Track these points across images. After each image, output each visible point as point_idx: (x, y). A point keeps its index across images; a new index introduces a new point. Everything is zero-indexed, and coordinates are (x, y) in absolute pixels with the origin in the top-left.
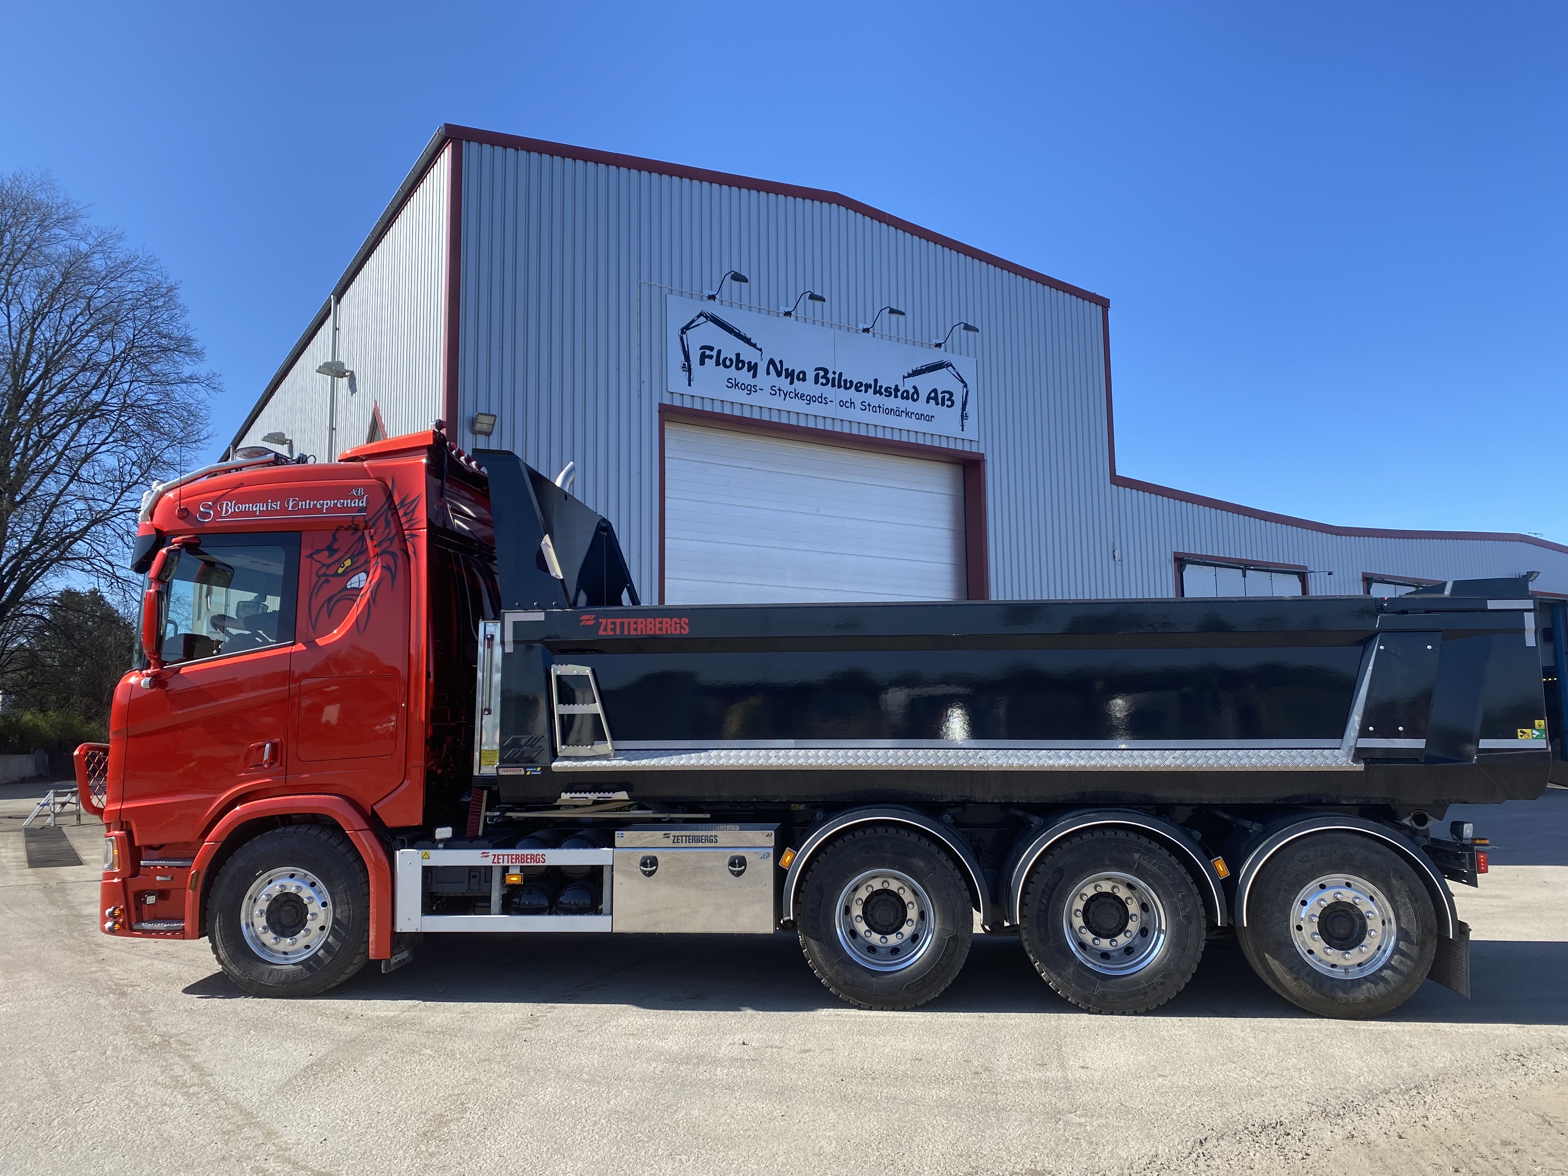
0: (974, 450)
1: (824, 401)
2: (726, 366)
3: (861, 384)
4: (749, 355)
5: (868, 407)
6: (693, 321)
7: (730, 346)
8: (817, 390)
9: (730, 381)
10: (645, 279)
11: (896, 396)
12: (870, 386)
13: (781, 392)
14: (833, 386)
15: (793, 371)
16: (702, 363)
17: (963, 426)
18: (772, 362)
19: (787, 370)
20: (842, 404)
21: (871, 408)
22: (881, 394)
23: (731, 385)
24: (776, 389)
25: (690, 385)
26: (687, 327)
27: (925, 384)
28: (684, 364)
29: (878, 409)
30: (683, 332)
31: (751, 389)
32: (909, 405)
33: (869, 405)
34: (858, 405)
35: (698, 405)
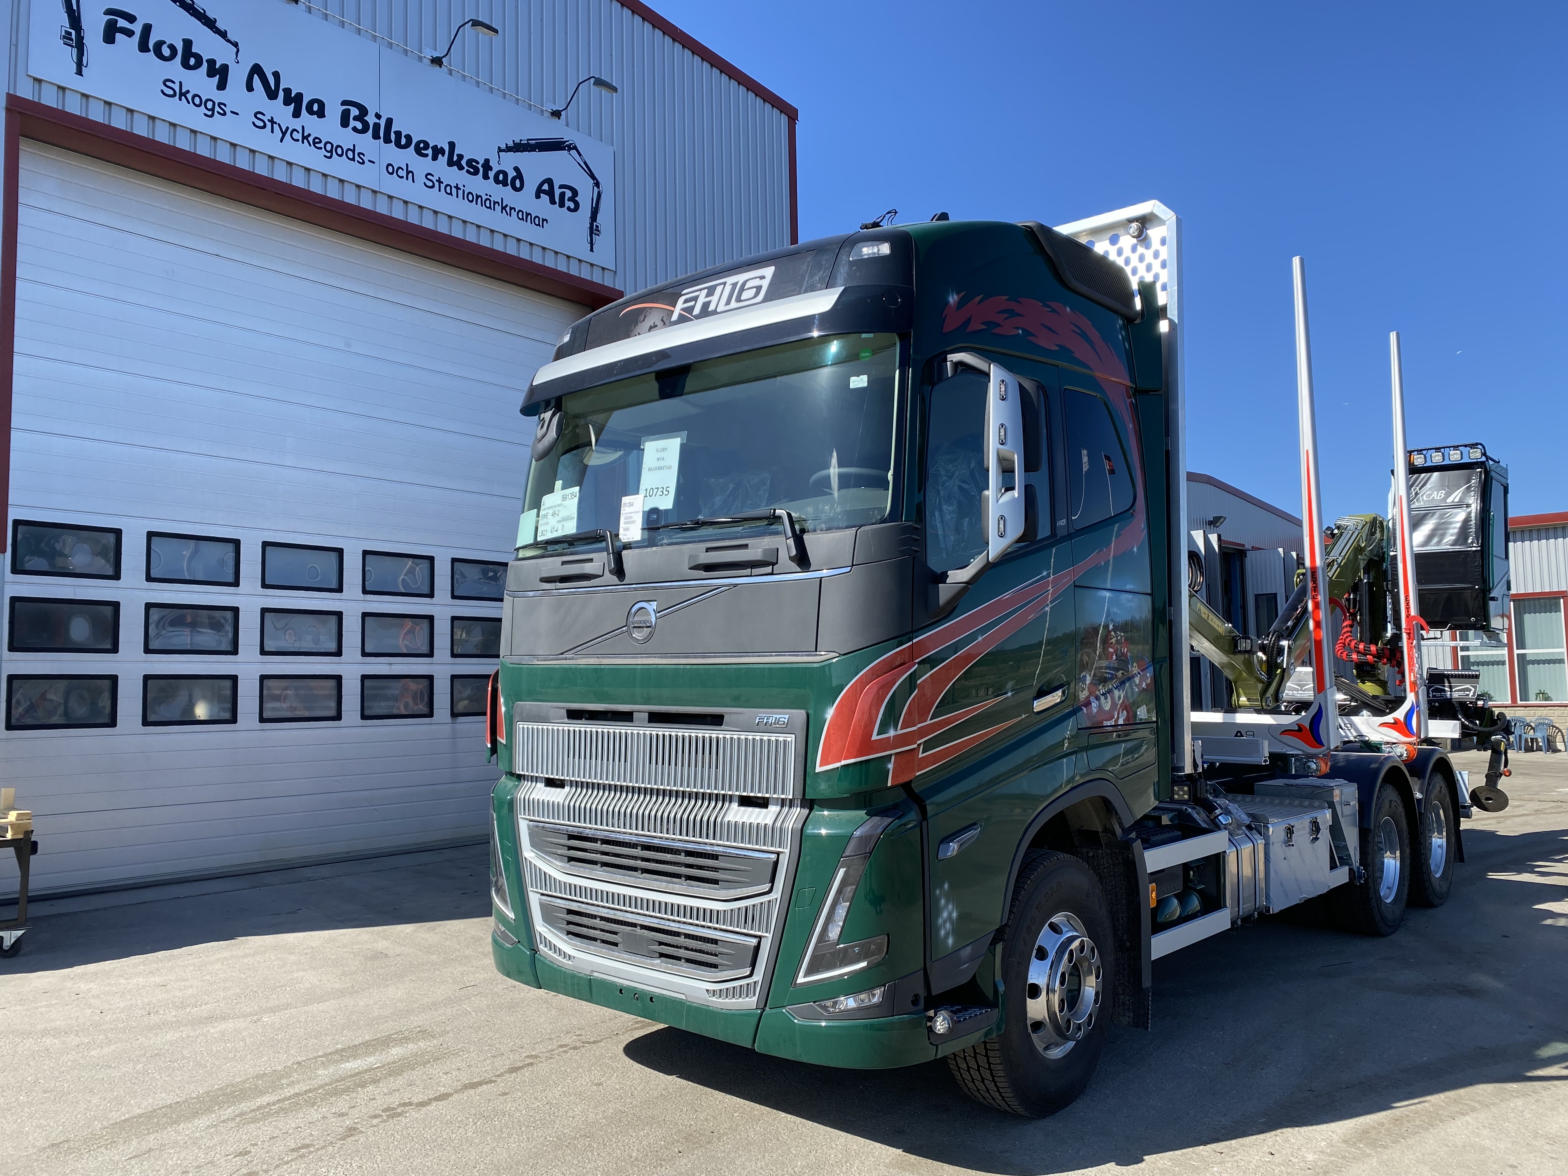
0: (608, 282)
1: (357, 158)
2: (159, 55)
4: (209, 45)
5: (437, 184)
8: (346, 138)
9: (168, 83)
11: (485, 177)
12: (442, 151)
13: (276, 127)
14: (376, 136)
15: (300, 96)
16: (109, 40)
17: (591, 244)
18: (257, 70)
19: (287, 91)
20: (391, 170)
21: (443, 186)
23: (172, 92)
24: (265, 119)
25: (79, 72)
27: (533, 167)
28: (66, 32)
29: (454, 190)
31: (214, 109)
32: (508, 195)
33: (440, 181)
34: (420, 178)
35: (96, 114)
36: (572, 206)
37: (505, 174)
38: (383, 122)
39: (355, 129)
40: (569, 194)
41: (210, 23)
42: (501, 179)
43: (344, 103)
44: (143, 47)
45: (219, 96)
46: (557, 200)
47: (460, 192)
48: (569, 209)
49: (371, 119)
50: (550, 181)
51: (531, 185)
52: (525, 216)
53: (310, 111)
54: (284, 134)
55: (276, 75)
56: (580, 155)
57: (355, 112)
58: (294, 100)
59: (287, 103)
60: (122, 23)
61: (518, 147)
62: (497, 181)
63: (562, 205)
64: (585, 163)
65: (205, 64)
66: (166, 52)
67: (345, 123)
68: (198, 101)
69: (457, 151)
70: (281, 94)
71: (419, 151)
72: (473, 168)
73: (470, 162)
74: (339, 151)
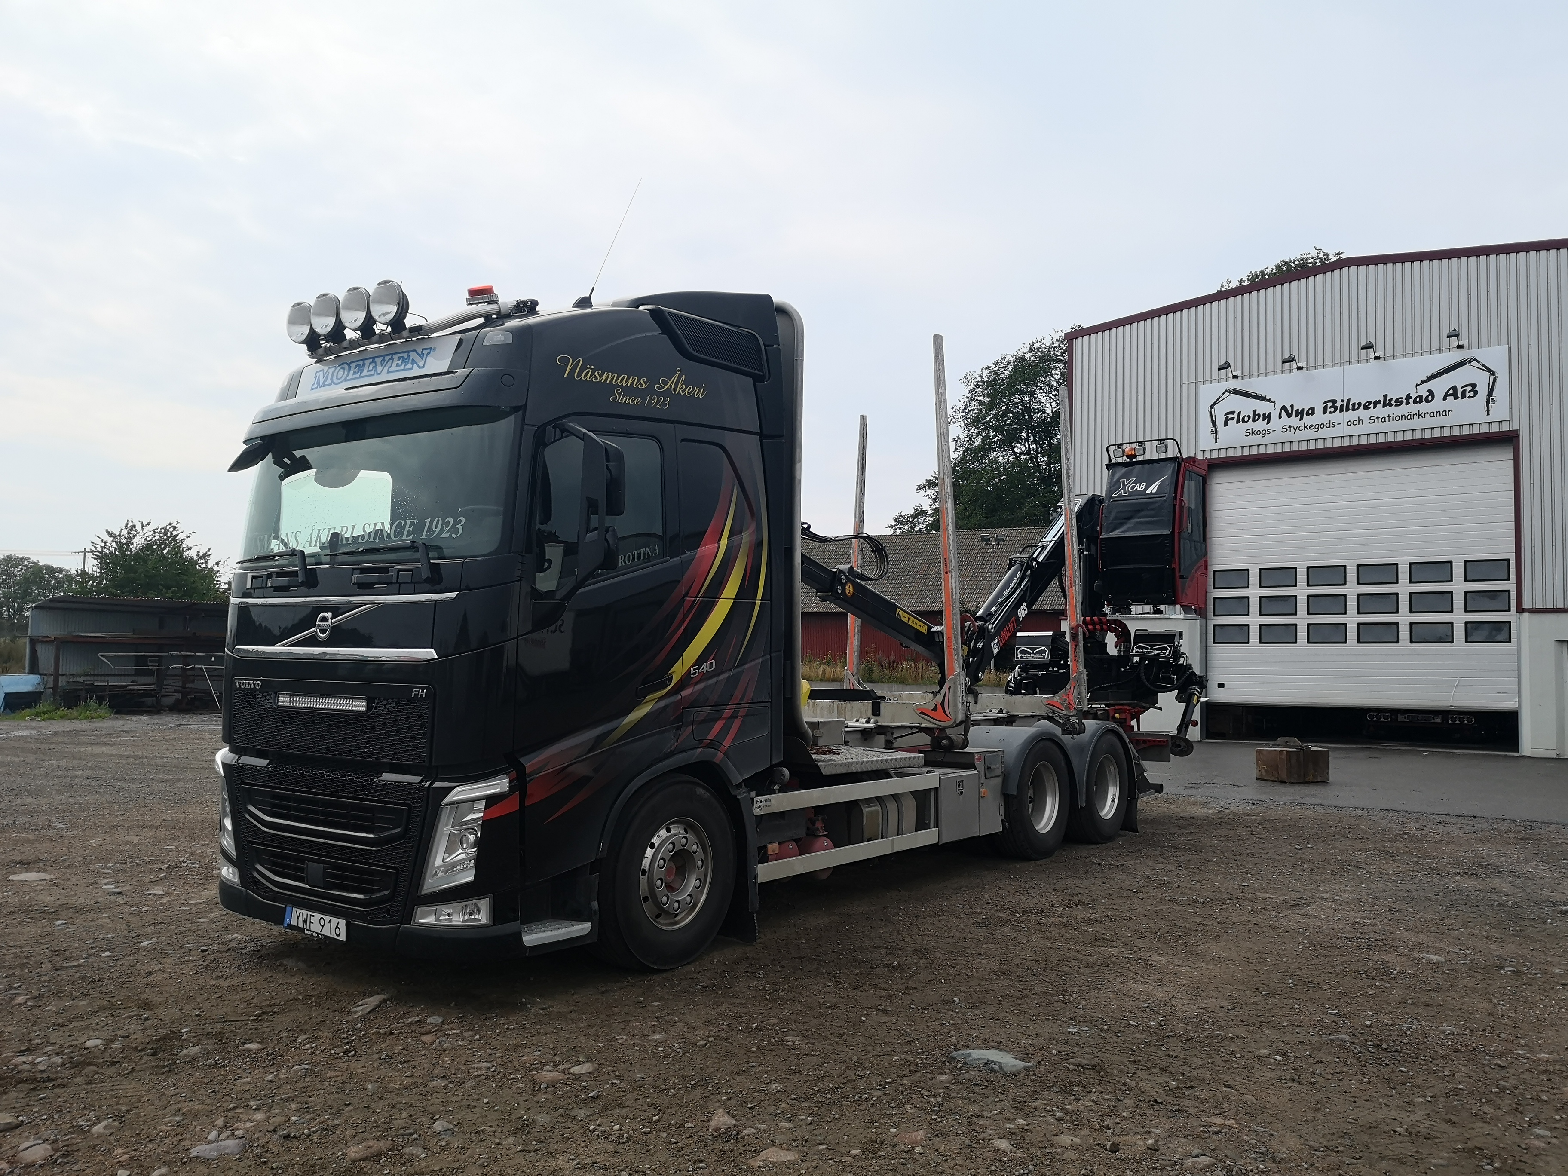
0: (1505, 427)
1: (1331, 425)
2: (1244, 422)
3: (1370, 403)
4: (1262, 408)
5: (1376, 420)
6: (1219, 398)
7: (1246, 406)
8: (1326, 418)
9: (1248, 431)
10: (1185, 380)
11: (1408, 403)
12: (1379, 402)
13: (1292, 428)
14: (1341, 411)
15: (1303, 410)
16: (1226, 424)
17: (1488, 411)
18: (1284, 408)
19: (1297, 410)
20: (1350, 423)
22: (1390, 405)
23: (1248, 434)
24: (1287, 427)
25: (1216, 442)
26: (1215, 404)
27: (1440, 386)
28: (1212, 429)
29: (1387, 419)
30: (1212, 407)
31: (1266, 432)
32: (1423, 407)
33: (1378, 418)
34: (1366, 420)
35: (1223, 454)
36: (1472, 394)
37: (1421, 397)
38: (1345, 403)
39: (1330, 413)
40: (1469, 388)
41: (1263, 399)
42: (1419, 400)
43: (1324, 403)
44: (1238, 422)
45: (1267, 427)
46: (1460, 396)
47: (1391, 418)
48: (1469, 397)
49: (1338, 404)
50: (1454, 388)
51: (1439, 394)
52: (1433, 414)
53: (1308, 414)
54: (1295, 430)
55: (1292, 406)
56: (1478, 362)
57: (1330, 404)
58: (1300, 414)
59: (1296, 416)
60: (1230, 416)
61: (1430, 378)
62: (1415, 402)
63: (1463, 396)
64: (1483, 365)
65: (1262, 417)
66: (1246, 419)
67: (1325, 412)
68: (1259, 433)
69: (1388, 399)
70: (1294, 413)
71: (1365, 408)
72: (1399, 402)
73: (1397, 401)
74: (1322, 426)
